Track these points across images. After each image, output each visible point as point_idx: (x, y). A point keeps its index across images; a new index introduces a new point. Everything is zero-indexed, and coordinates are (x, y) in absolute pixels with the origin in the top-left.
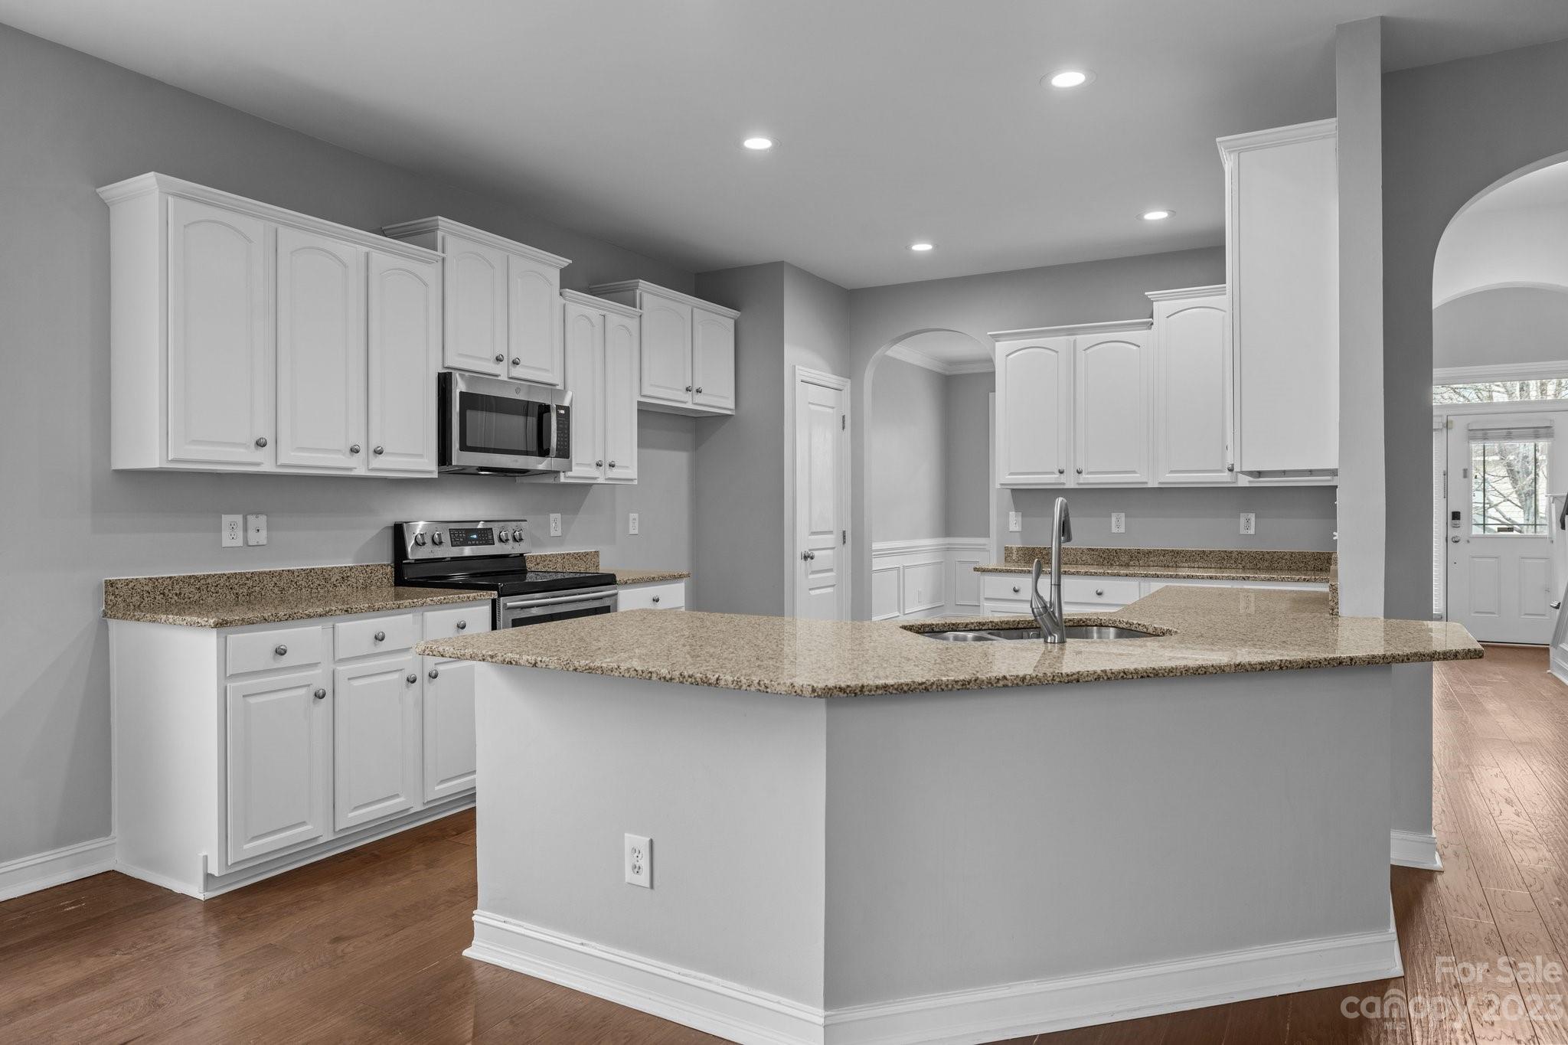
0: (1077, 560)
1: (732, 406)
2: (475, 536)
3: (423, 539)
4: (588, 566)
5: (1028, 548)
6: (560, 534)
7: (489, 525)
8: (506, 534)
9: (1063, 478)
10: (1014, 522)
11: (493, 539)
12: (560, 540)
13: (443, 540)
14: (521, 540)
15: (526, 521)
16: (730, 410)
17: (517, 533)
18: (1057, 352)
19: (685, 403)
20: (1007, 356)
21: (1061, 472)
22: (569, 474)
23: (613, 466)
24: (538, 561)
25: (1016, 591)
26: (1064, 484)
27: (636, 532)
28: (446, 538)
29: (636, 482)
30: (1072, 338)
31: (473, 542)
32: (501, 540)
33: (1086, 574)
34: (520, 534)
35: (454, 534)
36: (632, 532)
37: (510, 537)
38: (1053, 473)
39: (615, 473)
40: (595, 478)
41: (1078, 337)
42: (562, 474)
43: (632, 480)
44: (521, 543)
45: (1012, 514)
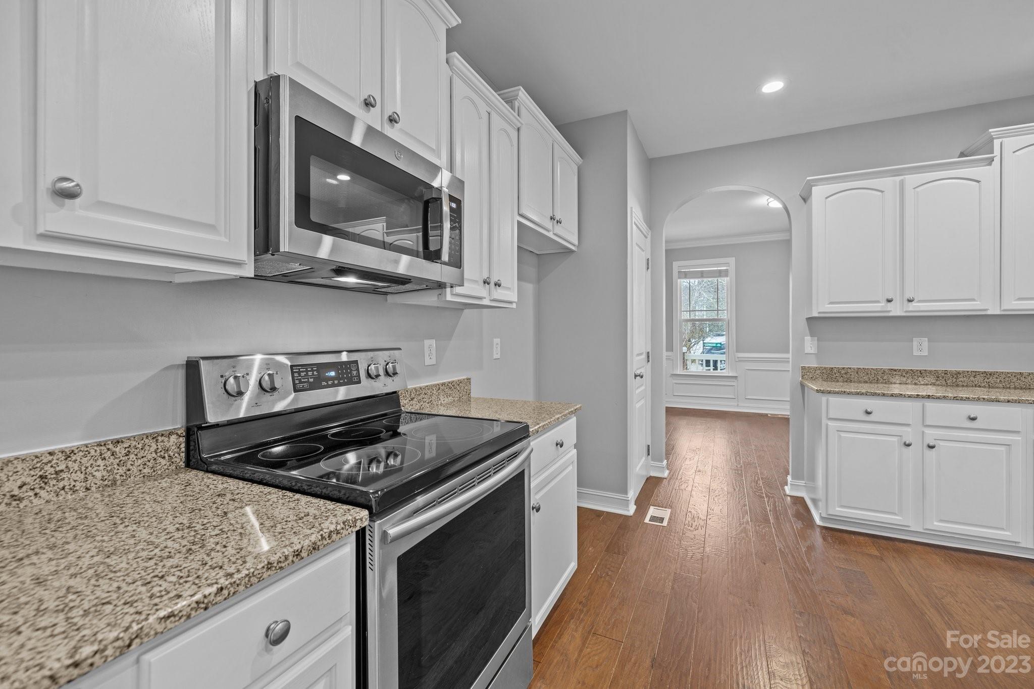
0: (878, 379)
1: (576, 243)
2: (333, 374)
3: (238, 385)
4: (461, 395)
5: (825, 368)
6: (435, 363)
7: (354, 357)
8: (377, 369)
9: (890, 306)
10: (810, 345)
11: (359, 376)
12: (434, 369)
13: (277, 386)
14: (395, 374)
15: (400, 349)
16: (574, 245)
17: (390, 365)
18: (882, 192)
19: (548, 231)
20: (827, 198)
21: (889, 301)
22: (458, 290)
23: (499, 286)
24: (413, 395)
25: (868, 413)
26: (889, 311)
27: (498, 356)
28: (284, 381)
29: (514, 306)
30: (898, 179)
31: (330, 383)
32: (369, 375)
33: (955, 398)
34: (394, 368)
35: (299, 373)
36: (495, 356)
37: (382, 372)
38: (878, 302)
39: (499, 294)
40: (480, 298)
41: (906, 176)
42: (448, 290)
43: (511, 303)
44: (396, 378)
45: (808, 339)
